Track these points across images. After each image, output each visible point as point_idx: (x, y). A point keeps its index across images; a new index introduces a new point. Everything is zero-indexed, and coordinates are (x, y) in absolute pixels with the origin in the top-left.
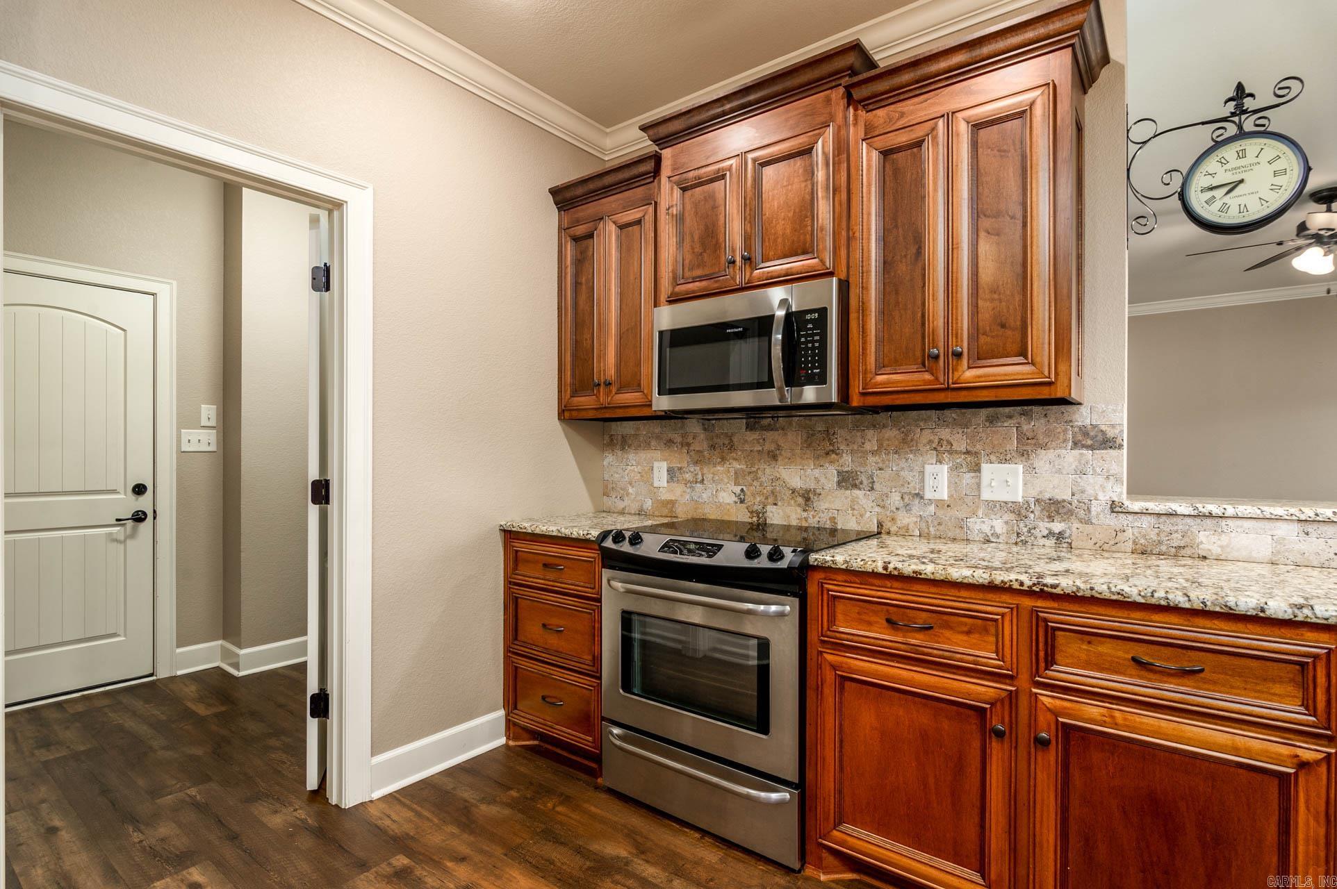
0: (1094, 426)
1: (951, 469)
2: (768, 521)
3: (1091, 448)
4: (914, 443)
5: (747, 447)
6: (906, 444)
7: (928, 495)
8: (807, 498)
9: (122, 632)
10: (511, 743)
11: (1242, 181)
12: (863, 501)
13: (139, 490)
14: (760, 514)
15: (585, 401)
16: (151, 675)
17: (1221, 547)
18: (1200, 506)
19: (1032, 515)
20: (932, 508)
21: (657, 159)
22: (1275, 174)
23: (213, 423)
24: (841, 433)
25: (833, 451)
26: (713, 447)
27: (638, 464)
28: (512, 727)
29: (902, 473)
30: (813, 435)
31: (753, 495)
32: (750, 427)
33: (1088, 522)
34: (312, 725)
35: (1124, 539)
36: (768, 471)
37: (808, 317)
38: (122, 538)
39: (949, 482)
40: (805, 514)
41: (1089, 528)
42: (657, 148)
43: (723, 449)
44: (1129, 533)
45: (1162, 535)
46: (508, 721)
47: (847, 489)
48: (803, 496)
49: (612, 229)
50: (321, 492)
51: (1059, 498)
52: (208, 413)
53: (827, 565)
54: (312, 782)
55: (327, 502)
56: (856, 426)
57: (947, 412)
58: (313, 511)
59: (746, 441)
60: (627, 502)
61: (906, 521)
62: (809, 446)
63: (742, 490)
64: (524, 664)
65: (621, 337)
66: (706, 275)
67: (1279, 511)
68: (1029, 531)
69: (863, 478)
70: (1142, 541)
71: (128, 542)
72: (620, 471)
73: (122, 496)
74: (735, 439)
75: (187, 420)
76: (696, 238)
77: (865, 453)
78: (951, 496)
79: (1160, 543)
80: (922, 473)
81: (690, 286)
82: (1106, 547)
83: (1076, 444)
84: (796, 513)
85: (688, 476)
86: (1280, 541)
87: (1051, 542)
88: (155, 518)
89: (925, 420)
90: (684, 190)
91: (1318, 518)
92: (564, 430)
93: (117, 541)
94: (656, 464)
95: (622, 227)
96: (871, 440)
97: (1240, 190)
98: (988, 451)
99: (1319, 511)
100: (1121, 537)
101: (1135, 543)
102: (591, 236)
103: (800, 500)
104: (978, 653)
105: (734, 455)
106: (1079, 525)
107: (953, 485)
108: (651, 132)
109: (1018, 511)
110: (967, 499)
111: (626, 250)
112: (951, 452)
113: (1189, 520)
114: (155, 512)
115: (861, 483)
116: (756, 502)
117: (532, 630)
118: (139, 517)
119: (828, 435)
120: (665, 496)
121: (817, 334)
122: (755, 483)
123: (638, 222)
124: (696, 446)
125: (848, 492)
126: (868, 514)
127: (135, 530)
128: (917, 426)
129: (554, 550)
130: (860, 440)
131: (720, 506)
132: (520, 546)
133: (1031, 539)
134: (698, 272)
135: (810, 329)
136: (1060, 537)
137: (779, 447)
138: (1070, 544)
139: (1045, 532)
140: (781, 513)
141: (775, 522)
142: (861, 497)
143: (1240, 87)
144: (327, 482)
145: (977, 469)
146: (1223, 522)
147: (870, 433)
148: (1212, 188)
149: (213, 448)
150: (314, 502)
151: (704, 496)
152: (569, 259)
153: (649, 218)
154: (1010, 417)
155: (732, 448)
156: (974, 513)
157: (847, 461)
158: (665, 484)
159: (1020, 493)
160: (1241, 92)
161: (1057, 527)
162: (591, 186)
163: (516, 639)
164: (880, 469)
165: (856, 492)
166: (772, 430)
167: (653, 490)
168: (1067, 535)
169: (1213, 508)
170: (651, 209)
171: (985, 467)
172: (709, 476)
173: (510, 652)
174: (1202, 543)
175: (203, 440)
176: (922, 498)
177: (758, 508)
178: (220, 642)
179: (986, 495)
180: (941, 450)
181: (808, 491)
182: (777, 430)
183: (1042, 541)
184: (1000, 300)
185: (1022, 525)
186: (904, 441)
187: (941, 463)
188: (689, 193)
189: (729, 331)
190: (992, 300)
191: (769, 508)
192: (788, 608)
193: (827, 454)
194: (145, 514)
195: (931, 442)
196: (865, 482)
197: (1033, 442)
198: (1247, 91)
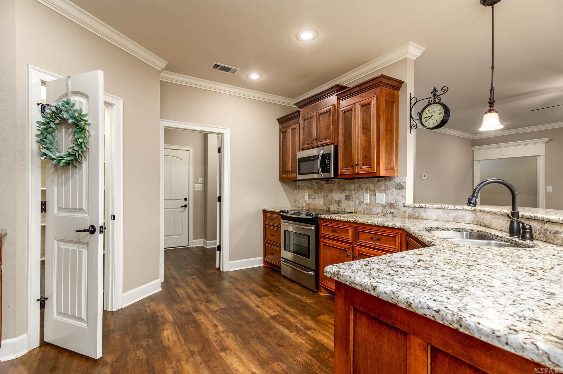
0: (400, 183)
1: (370, 195)
2: (330, 209)
3: (399, 189)
4: (362, 188)
5: (326, 189)
6: (360, 188)
7: (365, 202)
8: (339, 203)
9: (182, 234)
10: (264, 265)
11: (432, 116)
12: (351, 204)
13: (186, 199)
14: (328, 207)
15: (284, 176)
16: (188, 246)
17: (426, 216)
18: (421, 205)
19: (387, 208)
20: (366, 206)
21: (299, 112)
22: (440, 114)
23: (202, 182)
24: (346, 185)
25: (344, 190)
26: (318, 189)
27: (302, 193)
28: (265, 262)
29: (359, 196)
30: (340, 185)
31: (327, 202)
32: (327, 183)
33: (398, 209)
34: (218, 252)
35: (406, 214)
36: (330, 195)
37: (327, 155)
38: (182, 211)
39: (369, 198)
40: (338, 208)
41: (399, 211)
42: (299, 109)
43: (320, 189)
44: (407, 212)
45: (414, 213)
46: (264, 260)
47: (347, 200)
48: (338, 202)
49: (290, 130)
50: (219, 199)
51: (392, 203)
52: (201, 180)
53: (321, 217)
54: (217, 266)
55: (221, 202)
56: (349, 183)
57: (369, 179)
58: (218, 203)
59: (325, 187)
60: (299, 204)
61: (360, 209)
62: (339, 188)
63: (325, 201)
64: (267, 245)
65: (292, 159)
66: (309, 143)
67: (437, 206)
68: (386, 212)
69: (351, 197)
70: (410, 215)
71: (183, 212)
72: (298, 195)
73: (182, 201)
74: (323, 186)
75: (196, 182)
76: (307, 133)
77: (351, 190)
78: (369, 202)
79: (413, 215)
80: (363, 196)
81: (305, 146)
82: (402, 216)
83: (396, 188)
84: (336, 207)
85: (313, 197)
86: (438, 214)
87: (391, 215)
88: (189, 206)
89: (364, 181)
90: (304, 120)
91: (445, 208)
92: (281, 184)
93: (181, 212)
94: (306, 194)
95: (292, 129)
96: (353, 186)
97: (432, 118)
98: (377, 190)
99: (445, 206)
100: (405, 214)
101: (408, 215)
102: (286, 132)
103: (337, 203)
104: (346, 237)
105: (323, 191)
106: (397, 210)
107: (370, 199)
108: (297, 105)
109: (384, 206)
110: (373, 203)
111: (293, 135)
112: (370, 190)
113: (419, 209)
114: (189, 205)
115: (350, 199)
116: (327, 204)
117: (268, 236)
118: (186, 206)
119: (343, 185)
120: (308, 203)
121: (328, 160)
122: (328, 199)
123: (296, 128)
124: (315, 188)
125: (348, 201)
126: (352, 207)
127: (185, 209)
128: (363, 183)
129: (273, 215)
130: (350, 187)
131: (320, 205)
132: (267, 214)
133: (386, 214)
134: (307, 142)
135: (328, 158)
136: (392, 213)
137: (333, 189)
138: (395, 215)
139: (390, 212)
140: (333, 207)
141: (332, 210)
142: (350, 202)
143: (435, 89)
144: (221, 197)
145: (375, 195)
146: (426, 209)
147: (352, 185)
148: (426, 118)
149: (202, 189)
150: (218, 201)
151: (316, 202)
152: (281, 138)
153: (298, 127)
154: (382, 180)
155: (323, 189)
156: (374, 207)
157: (348, 193)
158: (308, 199)
159: (384, 202)
160: (435, 90)
161: (392, 211)
162: (286, 118)
163: (265, 238)
164: (355, 195)
165: (350, 201)
166: (331, 184)
167: (305, 201)
168: (394, 213)
169: (423, 205)
170: (298, 125)
171: (377, 194)
172: (317, 197)
173: (265, 242)
174: (422, 215)
175: (199, 187)
176: (363, 203)
177: (328, 206)
178: (203, 239)
179: (377, 202)
180: (368, 189)
181: (339, 201)
182: (332, 184)
183: (389, 215)
184: (366, 151)
185: (385, 210)
186: (360, 187)
187: (367, 193)
188: (305, 121)
189: (312, 158)
190: (365, 151)
191: (331, 206)
192: (313, 228)
193: (343, 191)
194: (187, 205)
195: (365, 187)
196: (351, 198)
197: (387, 187)
198: (436, 90)
